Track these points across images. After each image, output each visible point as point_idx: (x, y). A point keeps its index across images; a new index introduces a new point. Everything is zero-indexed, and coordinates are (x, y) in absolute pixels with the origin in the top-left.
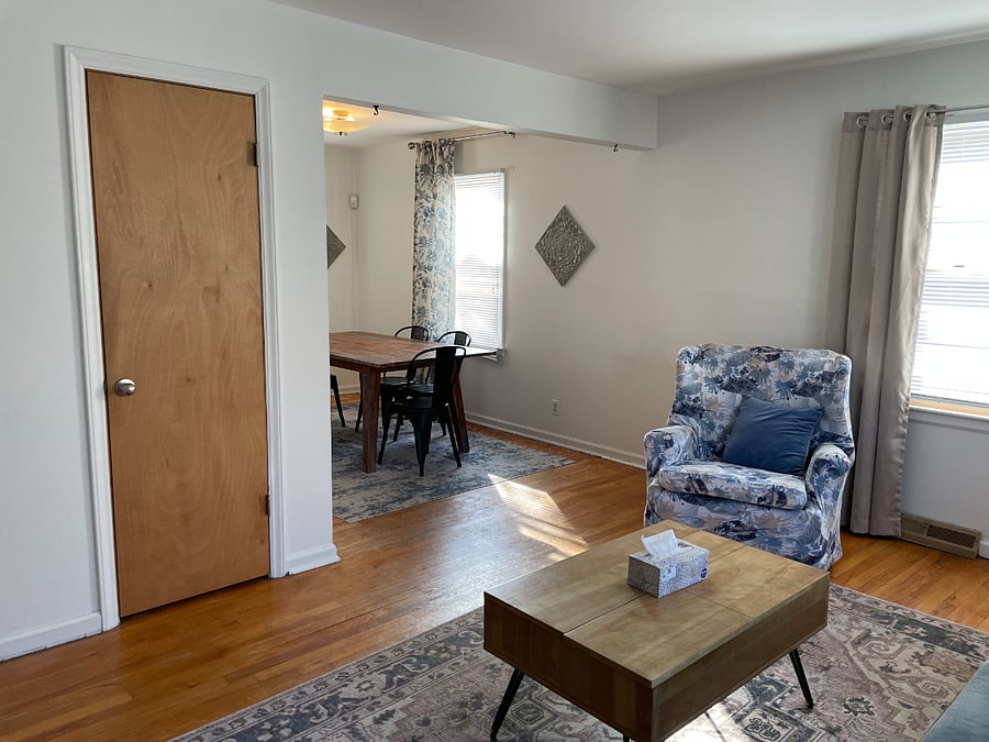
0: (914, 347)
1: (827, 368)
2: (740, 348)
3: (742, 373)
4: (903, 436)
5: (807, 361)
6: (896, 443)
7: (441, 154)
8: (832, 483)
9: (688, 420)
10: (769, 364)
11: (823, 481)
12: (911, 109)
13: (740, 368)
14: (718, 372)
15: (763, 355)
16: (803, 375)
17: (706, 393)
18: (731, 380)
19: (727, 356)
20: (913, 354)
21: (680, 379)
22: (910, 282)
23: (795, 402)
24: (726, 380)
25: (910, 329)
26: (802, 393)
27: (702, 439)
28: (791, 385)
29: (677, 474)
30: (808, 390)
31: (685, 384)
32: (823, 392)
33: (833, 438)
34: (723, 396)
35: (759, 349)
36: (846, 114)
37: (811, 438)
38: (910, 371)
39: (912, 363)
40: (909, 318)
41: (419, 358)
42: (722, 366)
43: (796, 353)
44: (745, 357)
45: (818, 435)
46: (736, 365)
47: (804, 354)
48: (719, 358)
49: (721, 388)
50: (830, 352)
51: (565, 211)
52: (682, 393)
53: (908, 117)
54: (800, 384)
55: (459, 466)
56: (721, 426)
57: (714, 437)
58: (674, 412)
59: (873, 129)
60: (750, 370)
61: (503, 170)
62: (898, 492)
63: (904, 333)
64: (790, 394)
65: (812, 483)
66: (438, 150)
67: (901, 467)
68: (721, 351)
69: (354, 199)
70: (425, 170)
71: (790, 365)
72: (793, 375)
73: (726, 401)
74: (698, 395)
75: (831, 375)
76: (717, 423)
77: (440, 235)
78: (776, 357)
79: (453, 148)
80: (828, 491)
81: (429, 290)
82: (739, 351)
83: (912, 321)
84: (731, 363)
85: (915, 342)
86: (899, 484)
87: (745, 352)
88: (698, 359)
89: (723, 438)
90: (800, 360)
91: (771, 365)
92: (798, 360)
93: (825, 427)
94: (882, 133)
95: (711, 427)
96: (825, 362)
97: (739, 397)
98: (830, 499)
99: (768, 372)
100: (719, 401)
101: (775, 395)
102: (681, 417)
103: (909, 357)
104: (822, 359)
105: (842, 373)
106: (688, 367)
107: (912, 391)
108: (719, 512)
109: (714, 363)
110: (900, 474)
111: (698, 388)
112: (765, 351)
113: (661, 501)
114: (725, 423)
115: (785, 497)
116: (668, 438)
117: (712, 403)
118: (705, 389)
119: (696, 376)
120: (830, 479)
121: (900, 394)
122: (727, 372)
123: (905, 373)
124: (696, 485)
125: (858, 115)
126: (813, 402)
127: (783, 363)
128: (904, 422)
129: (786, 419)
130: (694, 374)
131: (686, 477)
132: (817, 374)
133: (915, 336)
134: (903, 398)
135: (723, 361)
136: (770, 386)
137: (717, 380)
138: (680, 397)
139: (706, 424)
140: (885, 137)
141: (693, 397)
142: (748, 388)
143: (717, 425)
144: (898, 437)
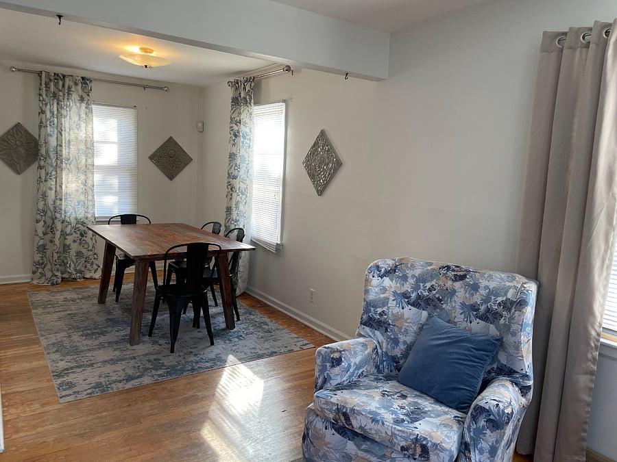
0: (607, 279)
1: (510, 295)
2: (431, 264)
3: (430, 290)
4: (592, 373)
5: (492, 285)
6: (583, 380)
7: (245, 89)
8: (491, 437)
9: (374, 333)
10: (454, 284)
11: (479, 433)
12: (610, 25)
13: (428, 285)
14: (407, 287)
15: (451, 274)
16: (486, 300)
17: (393, 308)
18: (419, 297)
19: (417, 272)
20: (605, 287)
21: (367, 292)
22: (605, 209)
23: (477, 326)
24: (413, 295)
25: (603, 261)
26: (484, 317)
27: (386, 353)
28: (474, 308)
29: (327, 403)
30: (490, 316)
31: (372, 296)
32: (502, 321)
33: (509, 372)
34: (409, 312)
35: (448, 268)
36: (545, 33)
37: (489, 368)
38: (602, 306)
39: (604, 297)
40: (603, 247)
41: (171, 252)
42: (412, 281)
43: (482, 275)
44: (433, 275)
45: (495, 366)
46: (425, 281)
47: (490, 276)
48: (410, 273)
49: (408, 303)
50: (518, 277)
51: (323, 133)
52: (369, 305)
53: (607, 33)
54: (483, 308)
55: (212, 344)
56: (405, 342)
57: (397, 352)
58: (361, 323)
59: (571, 48)
60: (437, 288)
61: (284, 101)
62: (585, 431)
63: (597, 264)
64: (473, 318)
65: (469, 432)
66: (242, 86)
67: (588, 405)
68: (413, 267)
69: (200, 125)
70: (236, 101)
71: (475, 287)
72: (477, 299)
73: (412, 316)
74: (385, 309)
75: (512, 303)
76: (402, 338)
77: (243, 152)
78: (462, 278)
79: (253, 84)
80: (484, 445)
81: (234, 195)
82: (429, 268)
83: (606, 251)
84: (421, 279)
85: (608, 274)
86: (586, 423)
87: (433, 270)
88: (390, 272)
89: (406, 355)
90: (486, 283)
91: (458, 285)
92: (483, 283)
93: (503, 358)
94: (581, 53)
95: (396, 342)
96: (510, 287)
97: (425, 314)
98: (486, 455)
99: (453, 292)
100: (406, 317)
101: (459, 318)
102: (368, 329)
103: (602, 289)
104: (508, 284)
105: (521, 304)
106: (375, 281)
107: (604, 325)
108: (365, 451)
109: (404, 278)
110: (587, 412)
111: (385, 302)
112: (453, 271)
113: (315, 426)
114: (409, 339)
115: (428, 453)
116: (336, 355)
117: (399, 317)
118: (392, 303)
119: (384, 290)
120: (488, 431)
121: (590, 328)
122: (416, 287)
123: (597, 307)
124: (342, 418)
125: (558, 34)
126: (493, 330)
127: (469, 285)
128: (594, 359)
129: (461, 347)
130: (382, 288)
131: (335, 408)
132: (500, 299)
133: (609, 267)
134: (593, 333)
135: (413, 276)
136: (454, 307)
137: (405, 295)
138: (367, 311)
139: (391, 339)
140: (584, 56)
141: (379, 310)
142: (434, 306)
143: (401, 341)
144: (586, 373)
